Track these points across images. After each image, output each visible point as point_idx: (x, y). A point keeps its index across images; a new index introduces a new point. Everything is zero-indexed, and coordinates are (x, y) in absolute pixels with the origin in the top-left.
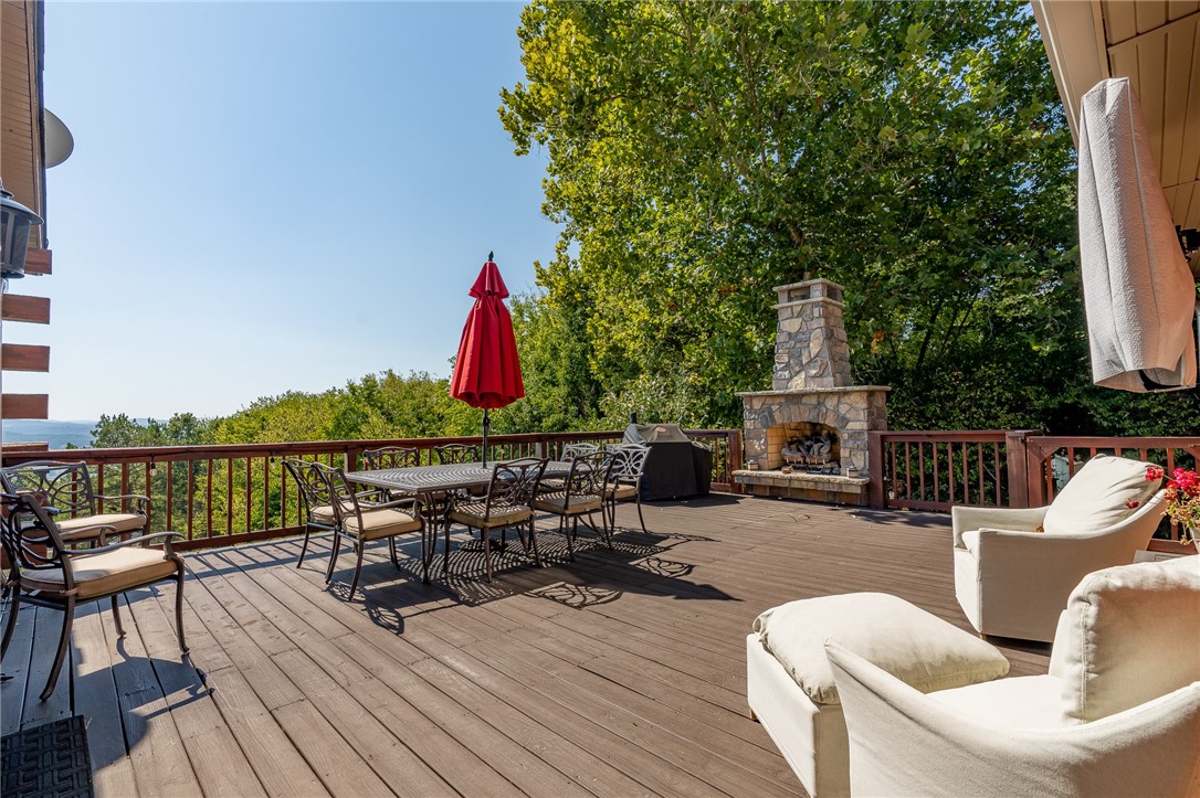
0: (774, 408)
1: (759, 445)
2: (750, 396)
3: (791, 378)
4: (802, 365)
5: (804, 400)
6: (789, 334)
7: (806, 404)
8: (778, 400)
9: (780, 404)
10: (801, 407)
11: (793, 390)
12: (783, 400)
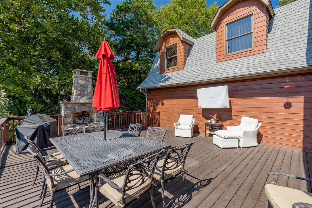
0: (76, 107)
1: (70, 119)
2: (67, 103)
3: (81, 98)
4: (85, 94)
5: (86, 105)
6: (81, 84)
7: (87, 106)
8: (78, 105)
9: (78, 106)
10: (85, 107)
11: (82, 102)
12: (79, 105)
